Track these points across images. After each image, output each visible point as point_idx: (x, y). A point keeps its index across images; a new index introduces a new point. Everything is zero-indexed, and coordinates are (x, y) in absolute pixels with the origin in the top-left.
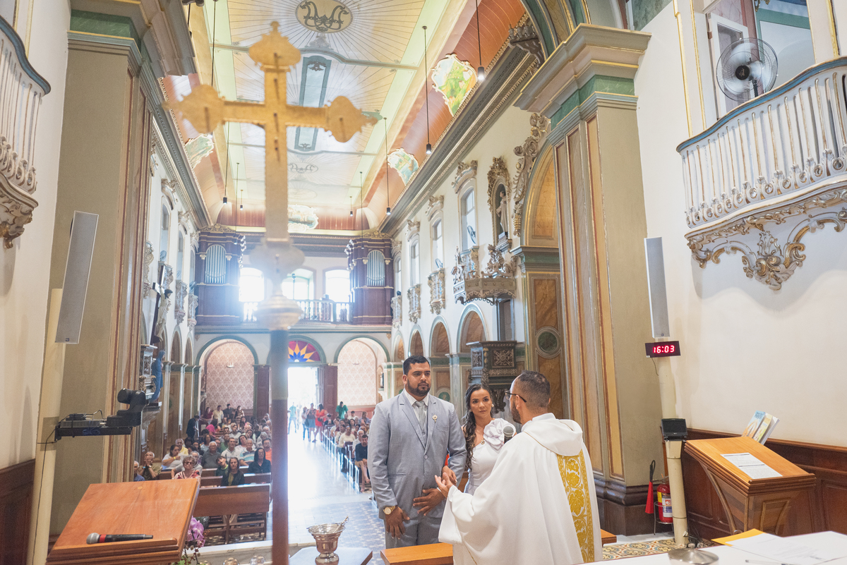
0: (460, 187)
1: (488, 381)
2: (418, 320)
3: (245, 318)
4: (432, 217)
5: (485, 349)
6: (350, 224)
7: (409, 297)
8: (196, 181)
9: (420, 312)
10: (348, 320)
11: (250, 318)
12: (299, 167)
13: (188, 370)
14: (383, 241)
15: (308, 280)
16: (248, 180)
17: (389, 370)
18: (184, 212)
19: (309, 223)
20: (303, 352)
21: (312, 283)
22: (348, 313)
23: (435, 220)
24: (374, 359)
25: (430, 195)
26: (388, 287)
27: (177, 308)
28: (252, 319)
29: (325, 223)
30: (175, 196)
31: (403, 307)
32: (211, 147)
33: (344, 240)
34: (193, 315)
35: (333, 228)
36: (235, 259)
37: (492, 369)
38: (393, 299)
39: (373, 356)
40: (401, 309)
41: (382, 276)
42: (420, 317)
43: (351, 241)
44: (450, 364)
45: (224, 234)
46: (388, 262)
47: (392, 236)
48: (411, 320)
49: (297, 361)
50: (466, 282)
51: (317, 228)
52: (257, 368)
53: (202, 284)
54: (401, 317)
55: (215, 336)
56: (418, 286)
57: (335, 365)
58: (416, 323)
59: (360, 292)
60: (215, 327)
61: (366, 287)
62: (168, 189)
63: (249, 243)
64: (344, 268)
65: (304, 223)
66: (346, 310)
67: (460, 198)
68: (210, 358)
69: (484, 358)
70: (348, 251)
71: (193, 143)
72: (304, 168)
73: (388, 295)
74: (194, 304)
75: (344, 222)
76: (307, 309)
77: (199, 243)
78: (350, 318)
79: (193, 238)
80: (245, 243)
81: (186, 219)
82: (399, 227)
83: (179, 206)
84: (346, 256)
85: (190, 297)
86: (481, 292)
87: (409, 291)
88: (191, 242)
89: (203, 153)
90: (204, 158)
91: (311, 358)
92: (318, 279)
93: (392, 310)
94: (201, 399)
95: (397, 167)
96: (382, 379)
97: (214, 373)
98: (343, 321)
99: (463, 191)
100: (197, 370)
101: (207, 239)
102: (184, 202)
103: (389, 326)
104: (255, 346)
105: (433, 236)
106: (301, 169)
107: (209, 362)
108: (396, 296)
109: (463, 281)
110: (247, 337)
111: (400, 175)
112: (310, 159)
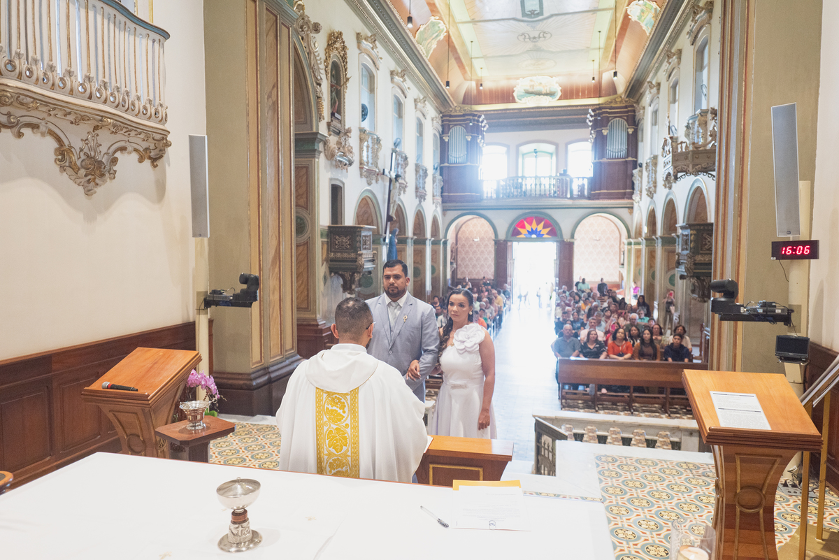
0: (696, 37)
1: (692, 267)
2: (655, 195)
3: (485, 195)
4: (670, 76)
5: (692, 232)
6: (597, 91)
7: (646, 169)
8: (430, 66)
9: (655, 187)
10: (586, 193)
11: (489, 195)
12: (532, 36)
13: (434, 243)
14: (626, 107)
15: (551, 154)
16: (485, 57)
17: (629, 247)
18: (422, 97)
19: (551, 94)
20: (540, 227)
21: (554, 157)
22: (586, 187)
23: (673, 79)
24: (618, 235)
25: (669, 51)
26: (630, 159)
27: (417, 189)
28: (491, 197)
29: (568, 93)
30: (408, 84)
31: (642, 180)
32: (443, 29)
33: (583, 110)
34: (439, 193)
35: (577, 97)
36: (474, 139)
37: (698, 254)
38: (634, 171)
39: (617, 232)
40: (641, 182)
41: (624, 147)
42: (655, 192)
43: (590, 111)
44: (676, 245)
45: (464, 115)
46: (631, 131)
47: (637, 100)
48: (647, 194)
49: (534, 236)
50: (674, 156)
51: (560, 99)
52: (497, 242)
53: (446, 164)
54: (641, 192)
55: (459, 212)
56: (655, 158)
57: (572, 240)
58: (652, 198)
59: (598, 167)
60: (459, 204)
61: (605, 160)
62: (397, 79)
63: (488, 121)
64: (586, 140)
65: (547, 94)
66: (583, 185)
67: (696, 50)
68: (460, 232)
69: (691, 241)
70: (590, 121)
71: (425, 29)
72: (537, 36)
73: (630, 166)
74: (439, 185)
75: (589, 89)
76: (548, 184)
77: (442, 126)
78: (588, 192)
79: (435, 122)
80: (485, 121)
81: (423, 105)
82: (643, 90)
83: (413, 92)
84: (588, 126)
85: (434, 177)
86: (691, 166)
87: (647, 163)
88: (433, 126)
89: (437, 36)
90: (439, 42)
91: (547, 234)
92: (560, 152)
93: (633, 184)
94: (451, 269)
95: (639, 19)
96: (622, 256)
97: (464, 245)
98: (581, 196)
99: (699, 42)
100: (445, 243)
101: (450, 121)
102: (421, 89)
103: (630, 201)
104: (495, 222)
105: (671, 99)
106: (534, 38)
107: (459, 235)
108: (639, 168)
109: (671, 154)
110: (488, 213)
111: (644, 28)
112: (541, 26)
